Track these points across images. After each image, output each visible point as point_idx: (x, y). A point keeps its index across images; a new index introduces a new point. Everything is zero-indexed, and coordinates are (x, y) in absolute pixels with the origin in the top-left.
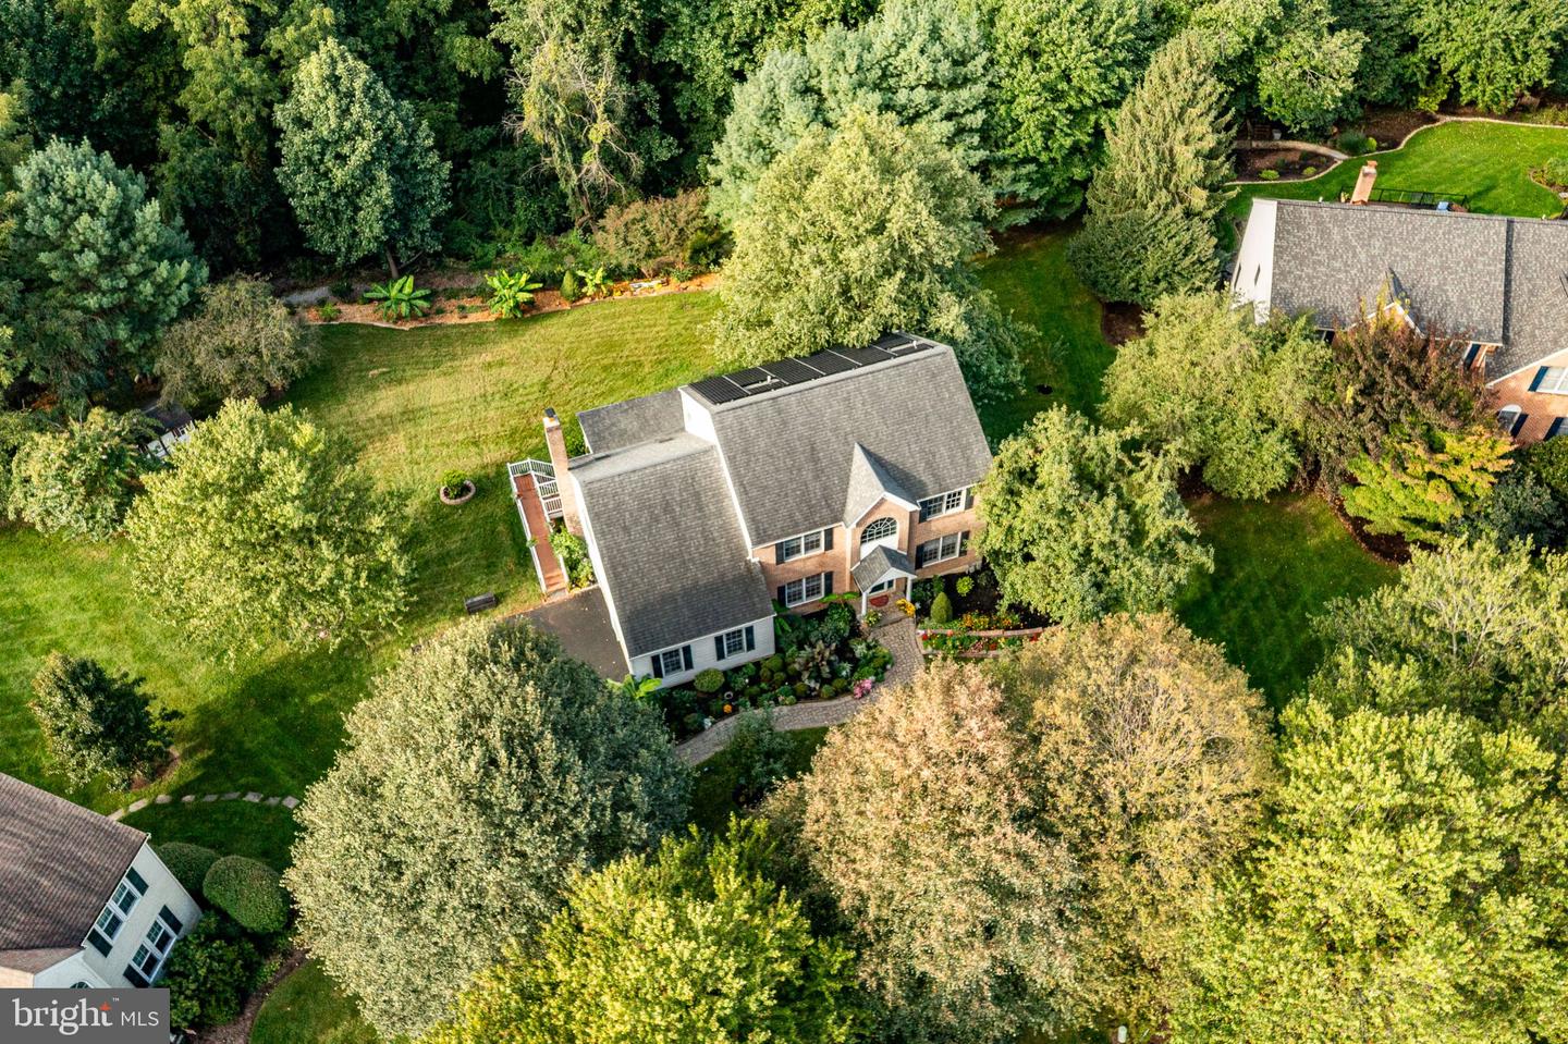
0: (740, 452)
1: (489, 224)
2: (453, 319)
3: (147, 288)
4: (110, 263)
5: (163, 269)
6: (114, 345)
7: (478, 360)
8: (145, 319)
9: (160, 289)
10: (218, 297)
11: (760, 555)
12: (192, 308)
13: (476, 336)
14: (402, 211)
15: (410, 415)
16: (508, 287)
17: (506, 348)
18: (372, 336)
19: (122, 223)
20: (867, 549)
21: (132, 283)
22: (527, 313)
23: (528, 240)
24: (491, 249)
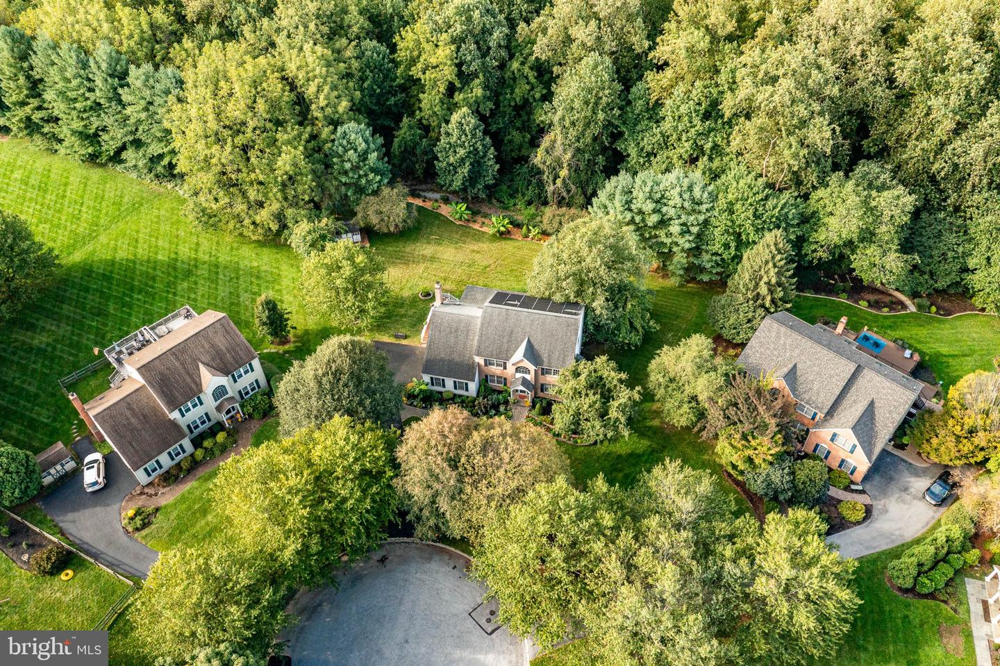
0: (486, 321)
1: (517, 191)
2: (476, 226)
3: (363, 181)
4: (355, 168)
5: (371, 176)
6: (346, 195)
7: (472, 247)
8: (360, 190)
9: (368, 182)
10: (386, 191)
11: (479, 360)
12: (376, 193)
13: (479, 236)
15: (433, 259)
16: (496, 222)
17: (485, 246)
19: (363, 157)
20: (519, 375)
21: (360, 176)
22: (503, 235)
23: (529, 203)
24: (512, 201)
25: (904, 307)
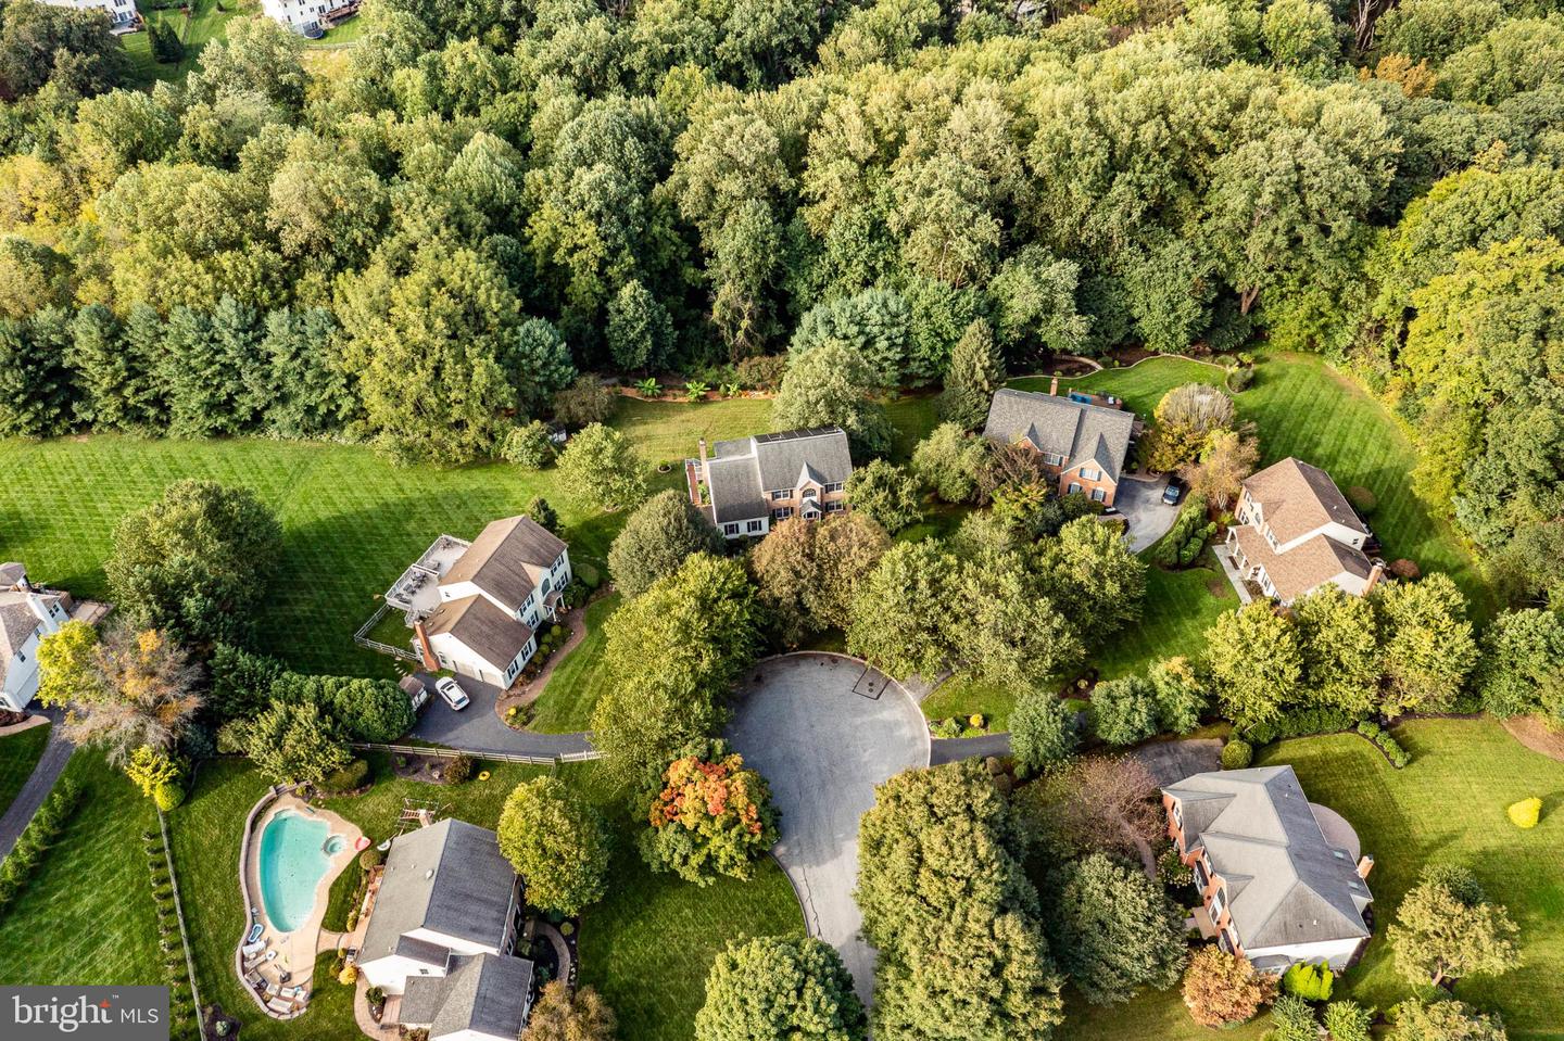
0: (764, 460)
2: (670, 399)
3: (556, 376)
4: (545, 365)
5: (563, 369)
6: (540, 396)
7: (679, 418)
8: (552, 387)
9: (561, 377)
10: (582, 381)
11: (767, 496)
12: (570, 386)
13: (679, 408)
14: (654, 353)
15: (648, 437)
16: (695, 388)
17: (690, 414)
18: (635, 402)
19: (552, 349)
20: (806, 500)
21: (552, 372)
22: (703, 400)
25: (1093, 368)
